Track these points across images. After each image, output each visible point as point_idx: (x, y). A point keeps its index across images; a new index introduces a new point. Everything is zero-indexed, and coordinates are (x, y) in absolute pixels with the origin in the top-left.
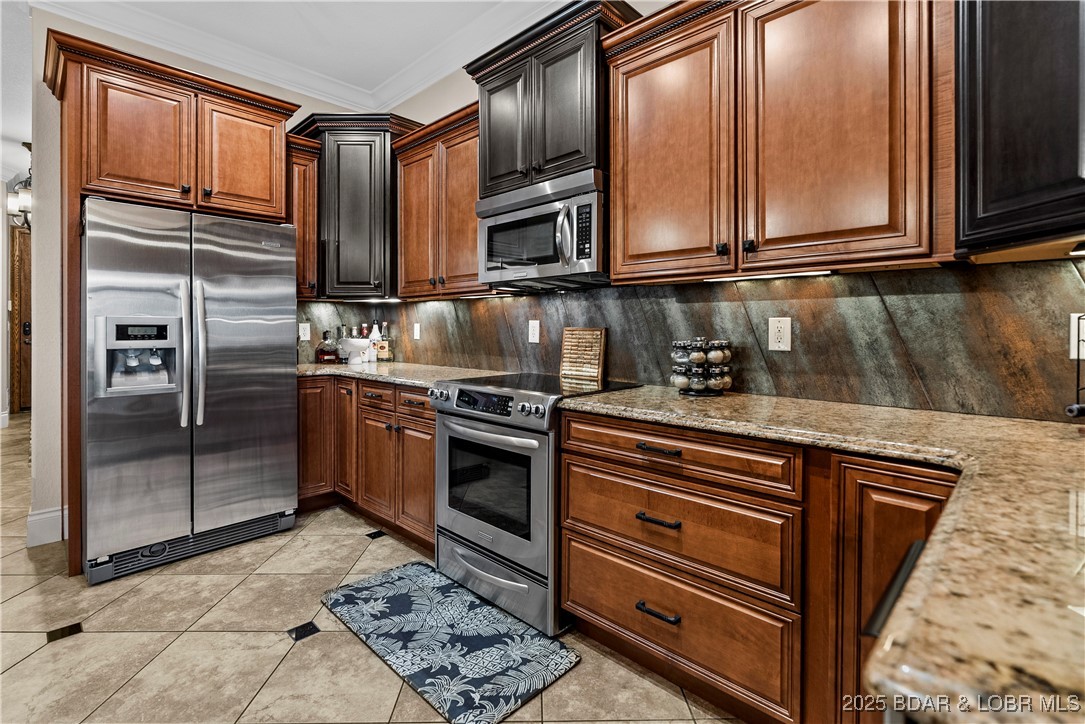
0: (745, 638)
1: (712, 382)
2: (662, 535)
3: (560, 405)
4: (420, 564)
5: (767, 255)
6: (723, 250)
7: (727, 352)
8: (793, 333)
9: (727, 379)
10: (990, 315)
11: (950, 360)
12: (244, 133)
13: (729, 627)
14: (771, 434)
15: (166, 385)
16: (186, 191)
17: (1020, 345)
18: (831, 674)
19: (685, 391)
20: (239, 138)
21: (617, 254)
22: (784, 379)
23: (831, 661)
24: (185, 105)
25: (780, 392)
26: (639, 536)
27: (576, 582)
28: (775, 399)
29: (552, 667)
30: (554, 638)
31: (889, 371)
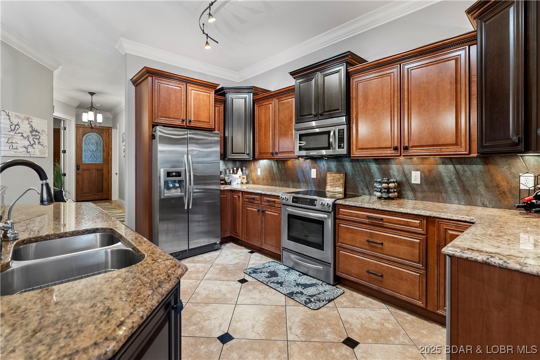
0: (406, 280)
1: (391, 195)
2: (376, 247)
3: (336, 202)
4: (274, 262)
5: (412, 151)
6: (396, 149)
7: (396, 184)
8: (421, 177)
9: (396, 194)
10: (493, 173)
11: (479, 188)
12: (201, 97)
13: (401, 277)
14: (415, 212)
15: (180, 194)
16: (183, 121)
17: (503, 184)
18: (436, 289)
19: (380, 198)
20: (200, 99)
21: (354, 147)
22: (417, 194)
23: (436, 284)
24: (182, 88)
25: (416, 198)
26: (367, 248)
27: (342, 264)
28: (414, 201)
29: (335, 293)
30: (333, 285)
31: (457, 192)
